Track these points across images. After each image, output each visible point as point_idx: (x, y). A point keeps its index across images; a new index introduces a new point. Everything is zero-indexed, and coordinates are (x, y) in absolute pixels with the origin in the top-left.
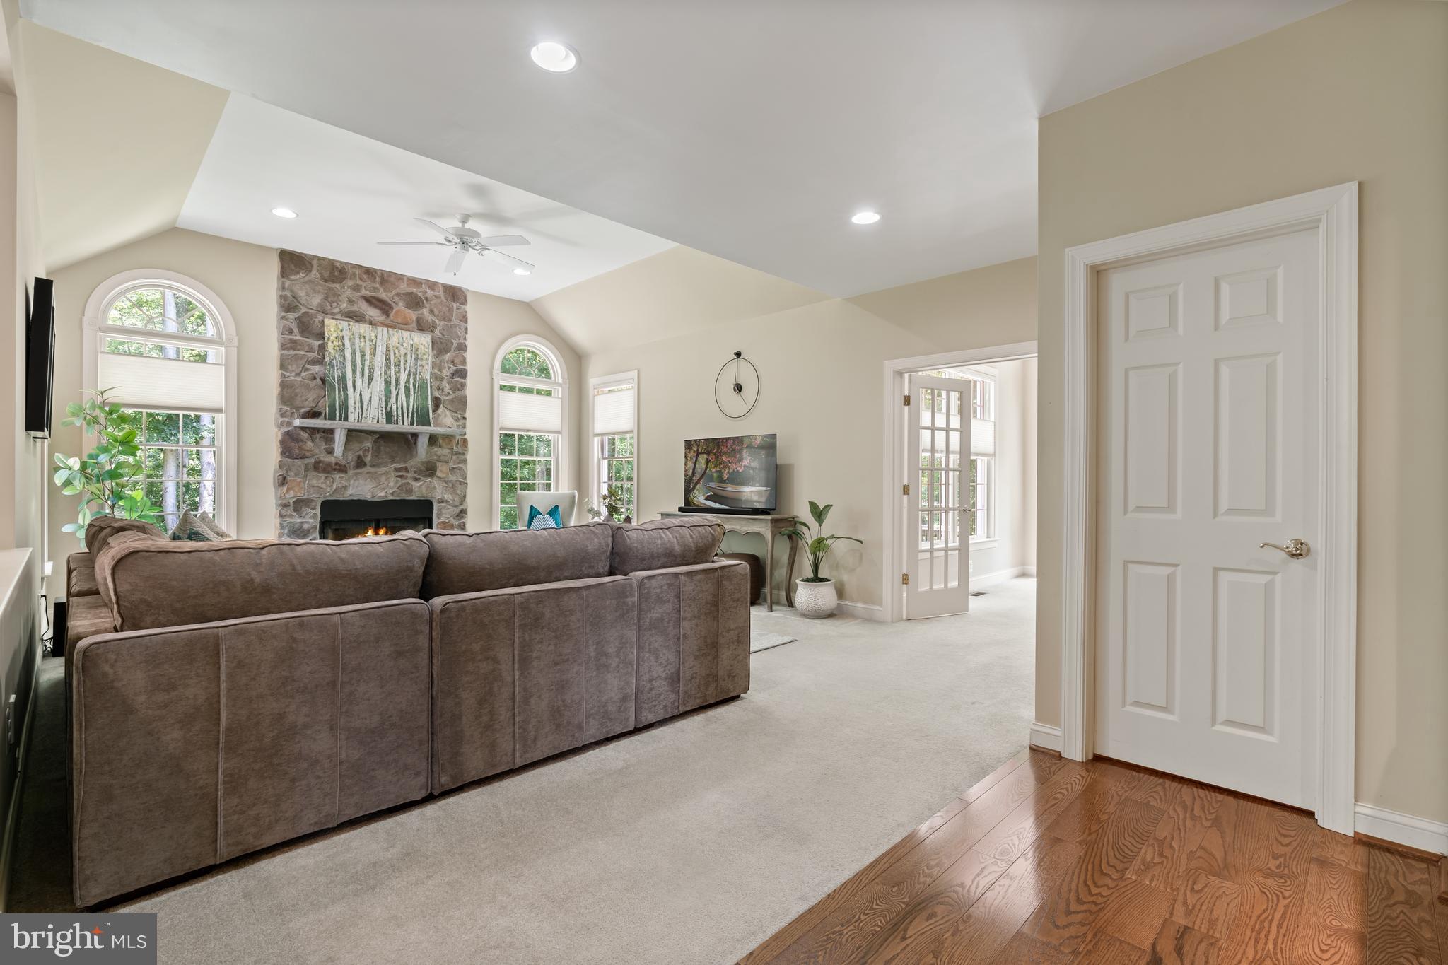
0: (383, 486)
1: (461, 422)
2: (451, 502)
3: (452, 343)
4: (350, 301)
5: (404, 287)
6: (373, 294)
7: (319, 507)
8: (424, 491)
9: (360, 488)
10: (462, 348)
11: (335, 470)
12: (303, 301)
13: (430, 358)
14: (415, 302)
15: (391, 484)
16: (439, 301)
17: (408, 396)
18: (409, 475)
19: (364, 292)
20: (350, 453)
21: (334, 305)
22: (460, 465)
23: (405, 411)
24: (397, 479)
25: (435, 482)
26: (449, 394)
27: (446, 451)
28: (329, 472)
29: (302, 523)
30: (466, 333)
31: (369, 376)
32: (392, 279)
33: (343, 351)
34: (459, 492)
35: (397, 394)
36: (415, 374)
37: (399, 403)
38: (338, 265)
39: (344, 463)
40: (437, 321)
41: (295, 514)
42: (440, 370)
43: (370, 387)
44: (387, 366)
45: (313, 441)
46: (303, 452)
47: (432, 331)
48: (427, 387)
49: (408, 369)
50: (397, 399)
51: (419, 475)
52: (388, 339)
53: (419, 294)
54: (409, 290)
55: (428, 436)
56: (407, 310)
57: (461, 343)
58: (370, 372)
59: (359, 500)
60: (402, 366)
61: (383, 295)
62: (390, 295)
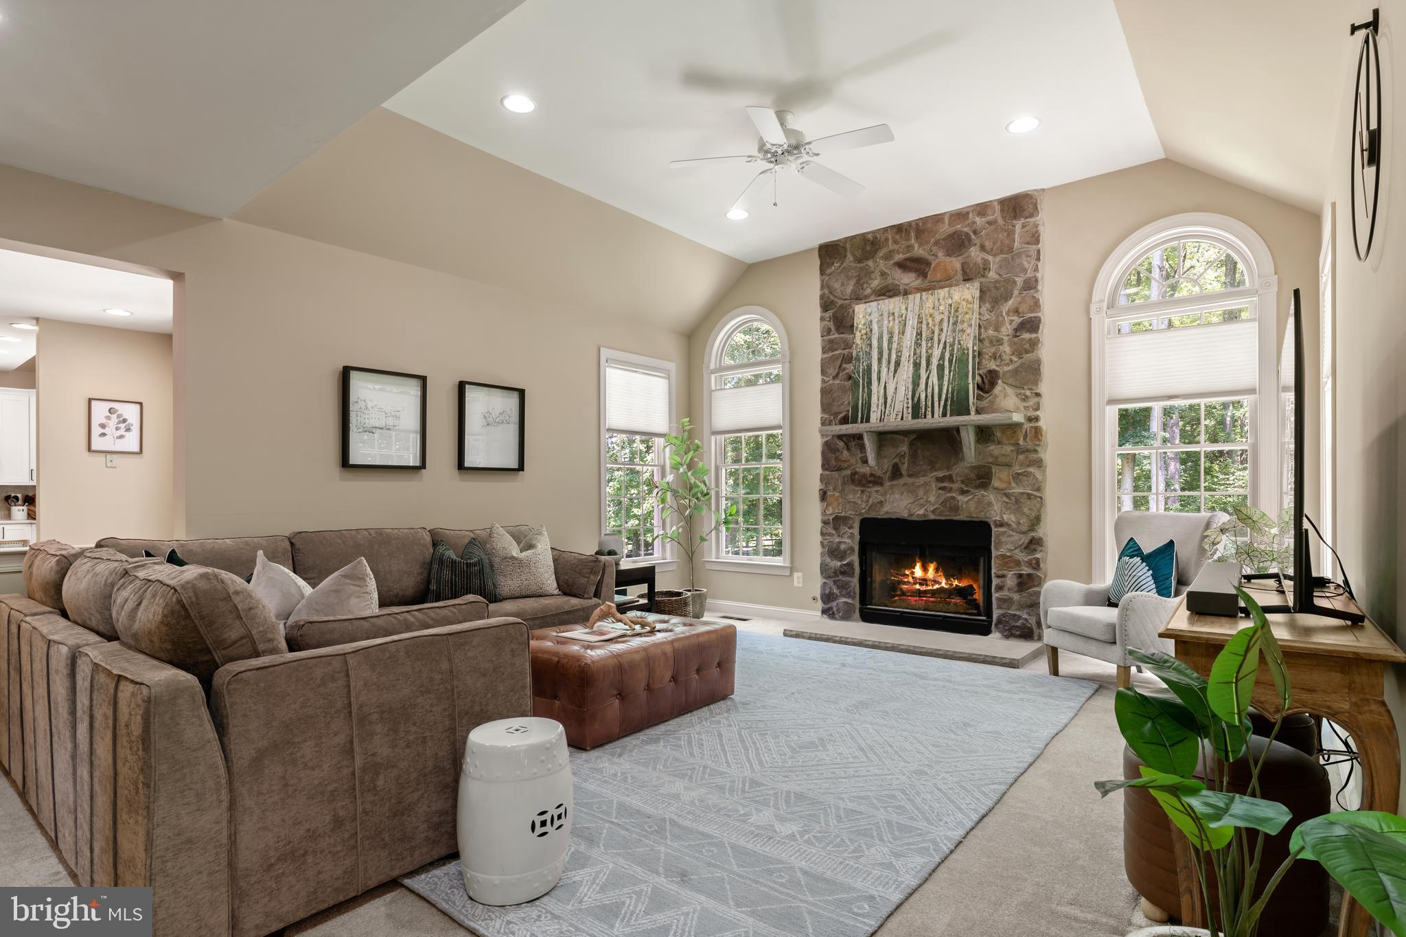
0: (922, 501)
1: (1032, 401)
2: (1014, 526)
3: (1015, 282)
4: (883, 274)
5: (945, 229)
6: (908, 256)
7: (857, 526)
8: (972, 509)
9: (895, 504)
10: (1031, 285)
11: (870, 482)
12: (839, 294)
13: (976, 315)
14: (957, 243)
15: (932, 499)
16: (993, 226)
17: (940, 377)
18: (955, 486)
19: (899, 257)
20: (885, 461)
21: (865, 286)
22: (1031, 469)
23: (936, 399)
24: (940, 491)
25: (991, 496)
26: (1011, 360)
27: (1008, 449)
28: (864, 486)
29: (840, 543)
30: (1038, 259)
31: (896, 362)
32: (929, 225)
33: (870, 339)
34: (1026, 510)
35: (928, 378)
36: (952, 345)
37: (930, 390)
38: (870, 237)
39: (879, 473)
40: (990, 258)
41: (834, 532)
43: (896, 376)
44: (918, 344)
45: (848, 449)
46: (840, 463)
47: (983, 276)
48: (968, 359)
49: (943, 341)
50: (927, 384)
51: (967, 486)
52: (921, 307)
53: (966, 230)
54: (951, 230)
55: (975, 429)
56: (948, 259)
57: (1030, 279)
58: (897, 356)
59: (898, 519)
60: (936, 338)
61: (918, 251)
62: (927, 247)
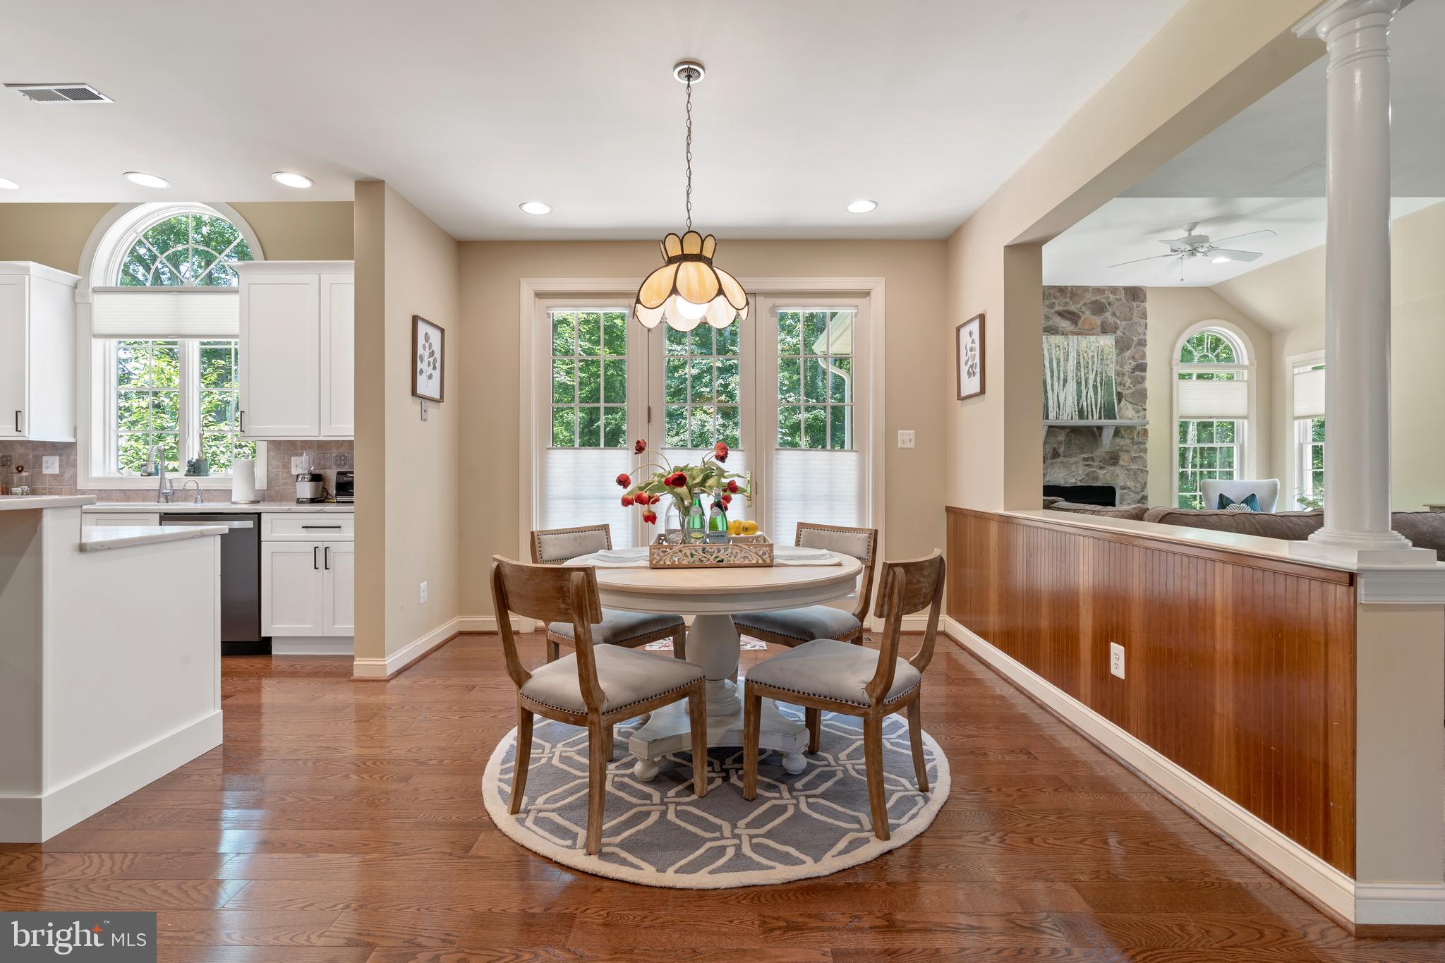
0: (1074, 474)
1: (1142, 413)
2: (1133, 488)
3: (1133, 340)
4: (1047, 317)
5: (1090, 297)
6: (1065, 308)
8: (1109, 479)
9: (1055, 476)
10: (1143, 343)
13: (1115, 356)
14: (1099, 309)
15: (1080, 472)
16: (1120, 303)
17: (1096, 393)
18: (1095, 464)
19: (1058, 308)
20: (1047, 446)
22: (1141, 454)
23: (1094, 407)
24: (1085, 467)
25: (1118, 470)
26: (1131, 387)
27: (1128, 441)
30: (1146, 328)
31: (1064, 380)
32: (1080, 292)
34: (1140, 479)
35: (1087, 393)
36: (1101, 373)
37: (1089, 401)
40: (1118, 322)
42: (1122, 367)
43: (1065, 389)
44: (1078, 369)
47: (1114, 332)
48: (1112, 384)
49: (1095, 370)
50: (1087, 397)
51: (1104, 464)
52: (1078, 345)
53: (1103, 300)
54: (1094, 298)
55: (1114, 427)
56: (1092, 317)
57: (1141, 339)
58: (1064, 375)
59: (1054, 486)
60: (1090, 367)
61: (1072, 308)
62: (1078, 306)
